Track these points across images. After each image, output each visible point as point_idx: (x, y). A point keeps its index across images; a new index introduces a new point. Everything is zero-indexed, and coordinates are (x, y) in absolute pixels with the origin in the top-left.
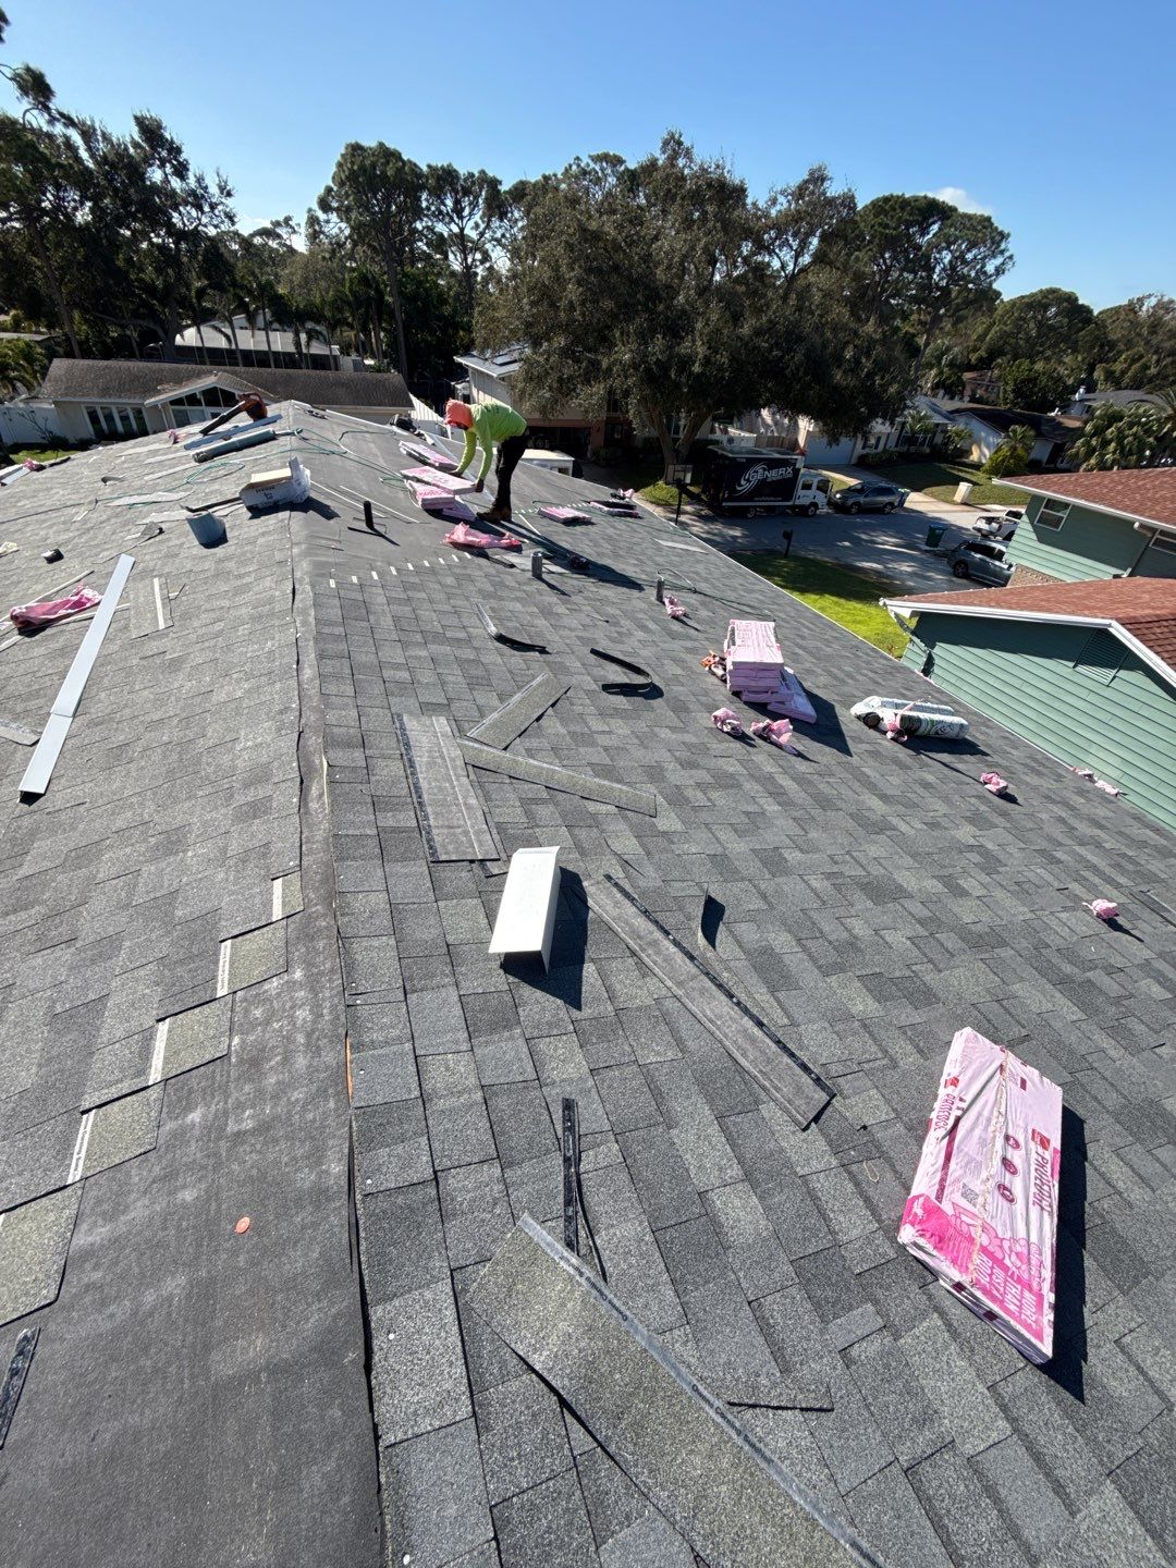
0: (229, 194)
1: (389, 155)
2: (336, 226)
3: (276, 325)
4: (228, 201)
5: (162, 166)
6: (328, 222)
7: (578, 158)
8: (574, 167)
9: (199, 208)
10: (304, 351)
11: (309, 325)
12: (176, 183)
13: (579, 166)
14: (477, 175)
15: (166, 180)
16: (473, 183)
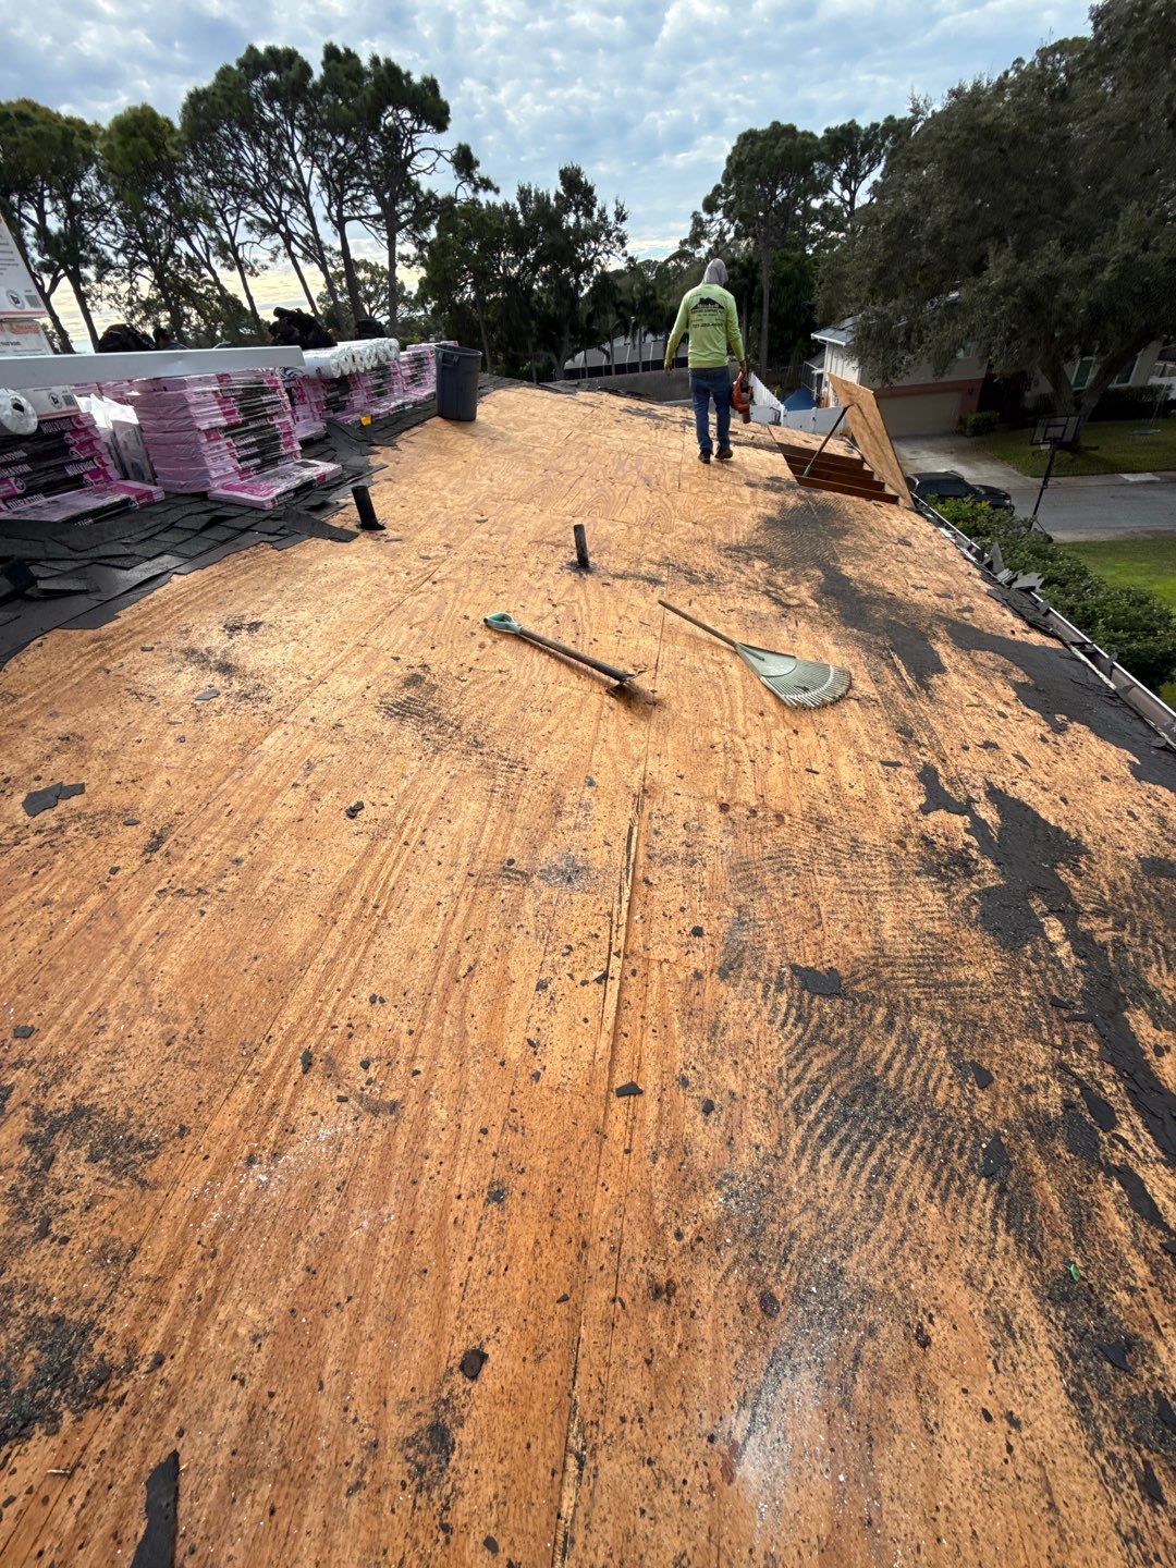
0: (624, 219)
1: (780, 132)
2: (718, 223)
3: (650, 336)
4: (623, 226)
6: (711, 221)
7: (1020, 61)
8: (1011, 74)
9: (597, 240)
12: (583, 222)
13: (1017, 70)
14: (882, 123)
15: (578, 222)
16: (876, 135)
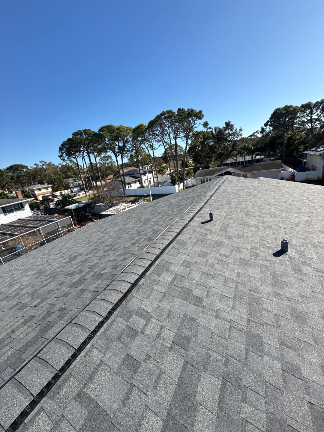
1: (288, 107)
2: (268, 129)
3: (247, 155)
5: (228, 130)
6: (266, 128)
9: (234, 135)
10: (254, 159)
11: (257, 153)
12: (230, 132)
14: (320, 101)
15: (229, 132)
16: (318, 104)
